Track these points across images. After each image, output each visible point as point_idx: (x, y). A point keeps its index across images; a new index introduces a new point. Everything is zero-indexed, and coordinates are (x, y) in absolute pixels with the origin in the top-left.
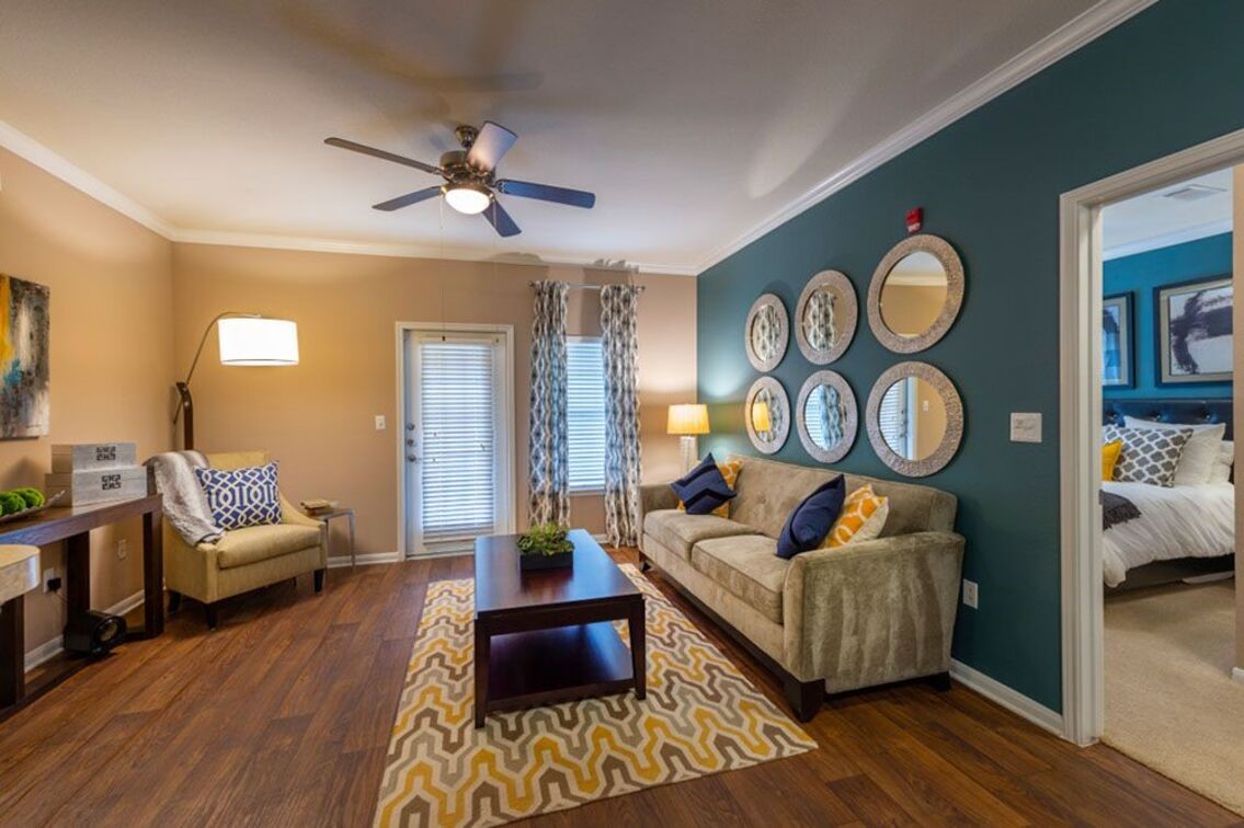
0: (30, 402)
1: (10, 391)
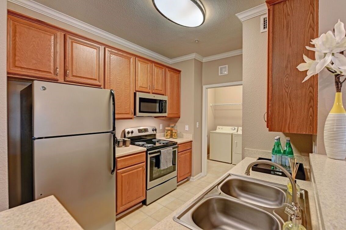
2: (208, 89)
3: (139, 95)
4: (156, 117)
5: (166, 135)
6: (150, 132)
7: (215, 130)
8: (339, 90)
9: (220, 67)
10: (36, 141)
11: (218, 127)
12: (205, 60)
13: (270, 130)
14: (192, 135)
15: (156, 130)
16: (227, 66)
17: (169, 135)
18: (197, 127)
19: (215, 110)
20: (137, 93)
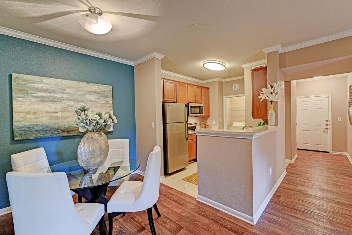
2: (227, 98)
3: (190, 105)
4: (196, 116)
5: (202, 127)
6: (194, 125)
7: (232, 125)
8: (272, 104)
9: (234, 85)
10: (168, 124)
11: (234, 123)
12: (224, 80)
13: (253, 118)
14: (217, 127)
15: (196, 124)
16: (238, 84)
17: (204, 127)
18: (221, 122)
19: (231, 111)
20: (190, 103)
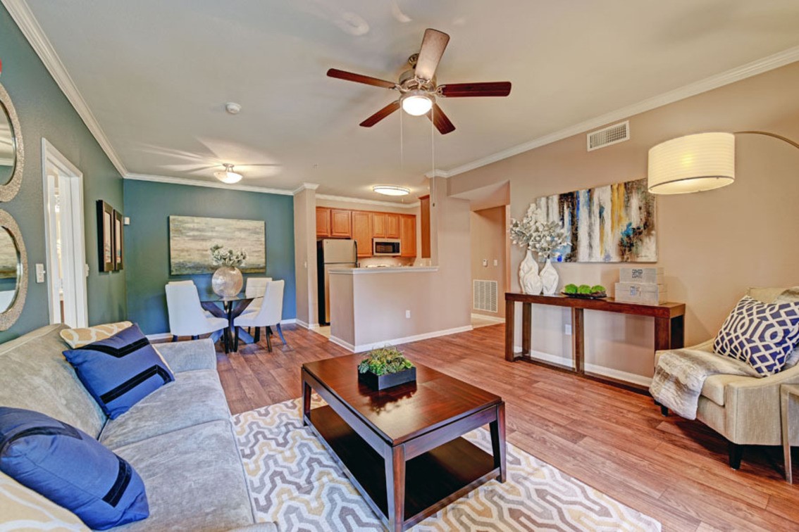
0: (639, 243)
1: (625, 239)
20: (374, 239)
